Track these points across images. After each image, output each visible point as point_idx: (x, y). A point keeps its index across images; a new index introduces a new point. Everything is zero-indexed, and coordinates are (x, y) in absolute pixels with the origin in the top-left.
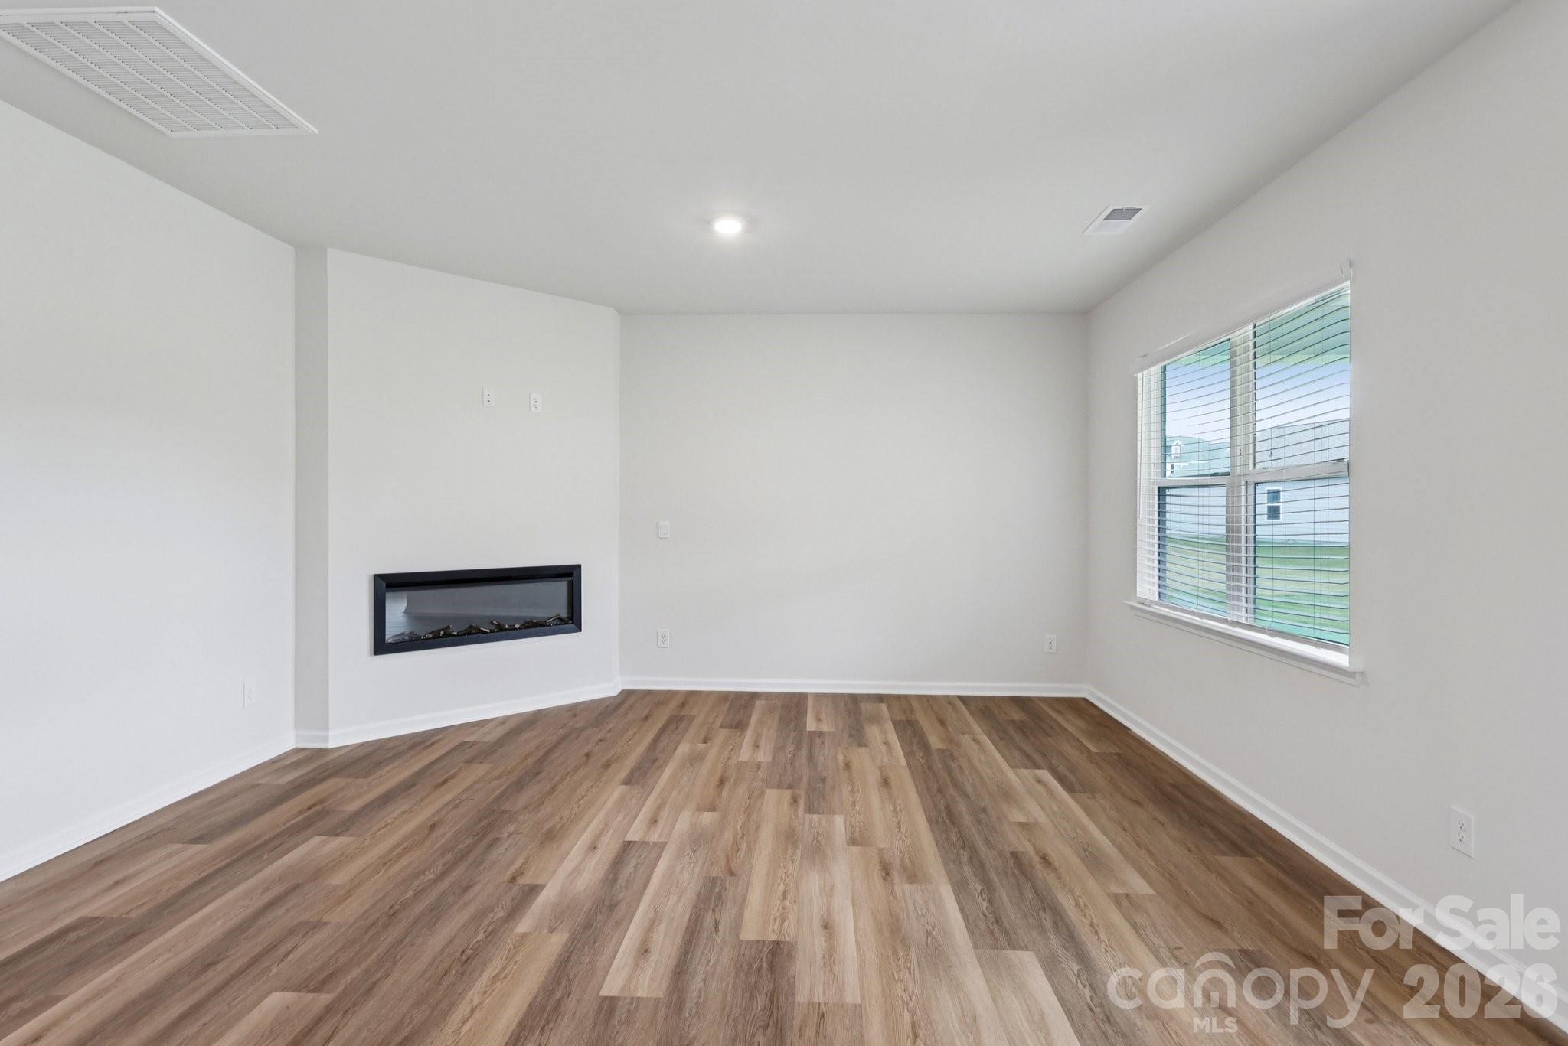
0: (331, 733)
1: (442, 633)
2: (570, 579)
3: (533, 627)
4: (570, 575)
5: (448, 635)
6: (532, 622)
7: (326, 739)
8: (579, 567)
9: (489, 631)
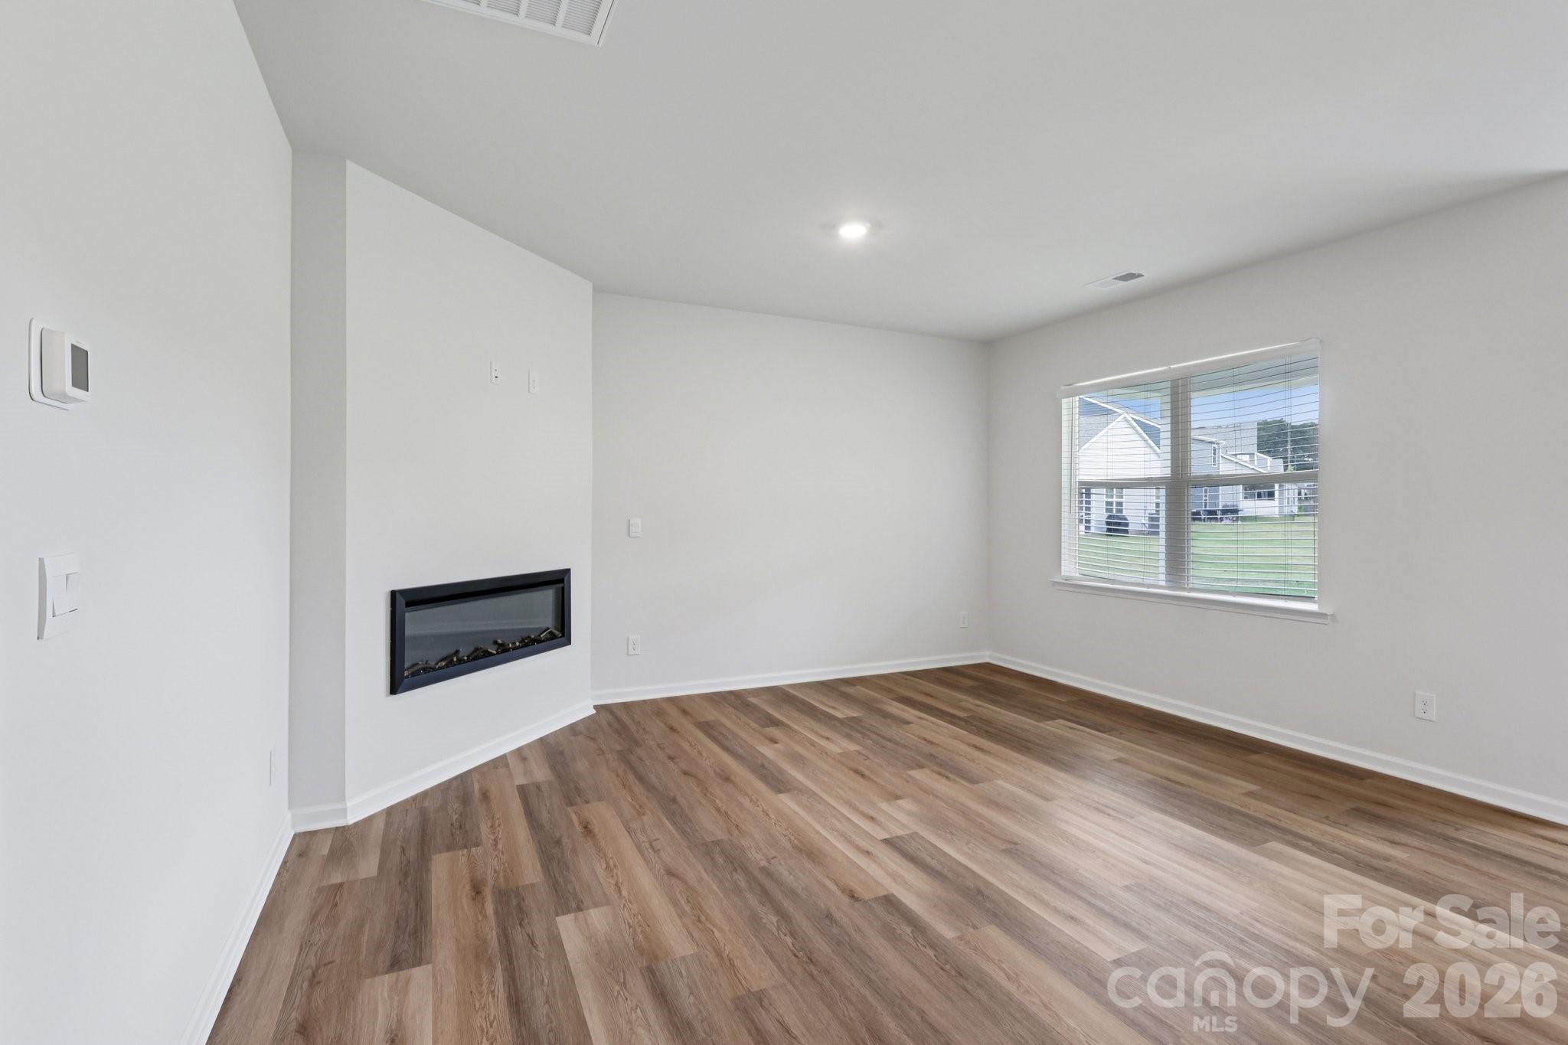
0: (349, 804)
1: (455, 659)
2: (561, 585)
3: (531, 644)
4: (558, 582)
5: (460, 661)
6: (529, 637)
7: (344, 812)
8: (567, 571)
9: (495, 652)
